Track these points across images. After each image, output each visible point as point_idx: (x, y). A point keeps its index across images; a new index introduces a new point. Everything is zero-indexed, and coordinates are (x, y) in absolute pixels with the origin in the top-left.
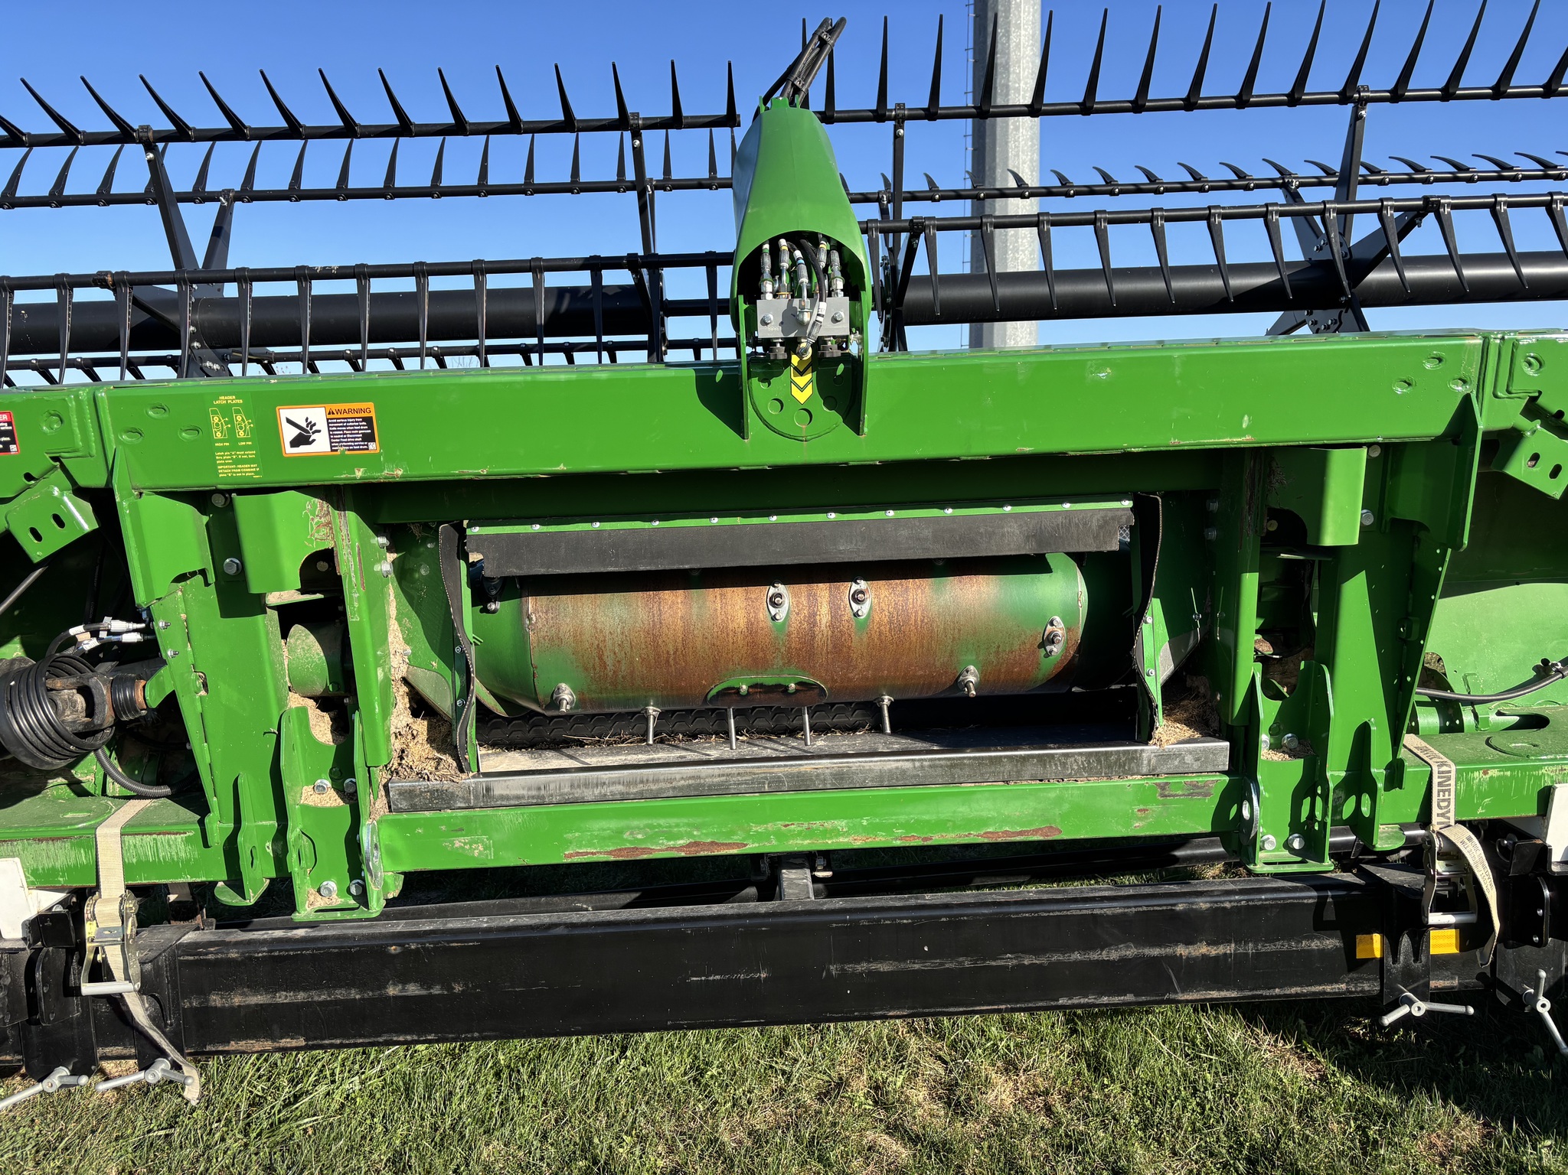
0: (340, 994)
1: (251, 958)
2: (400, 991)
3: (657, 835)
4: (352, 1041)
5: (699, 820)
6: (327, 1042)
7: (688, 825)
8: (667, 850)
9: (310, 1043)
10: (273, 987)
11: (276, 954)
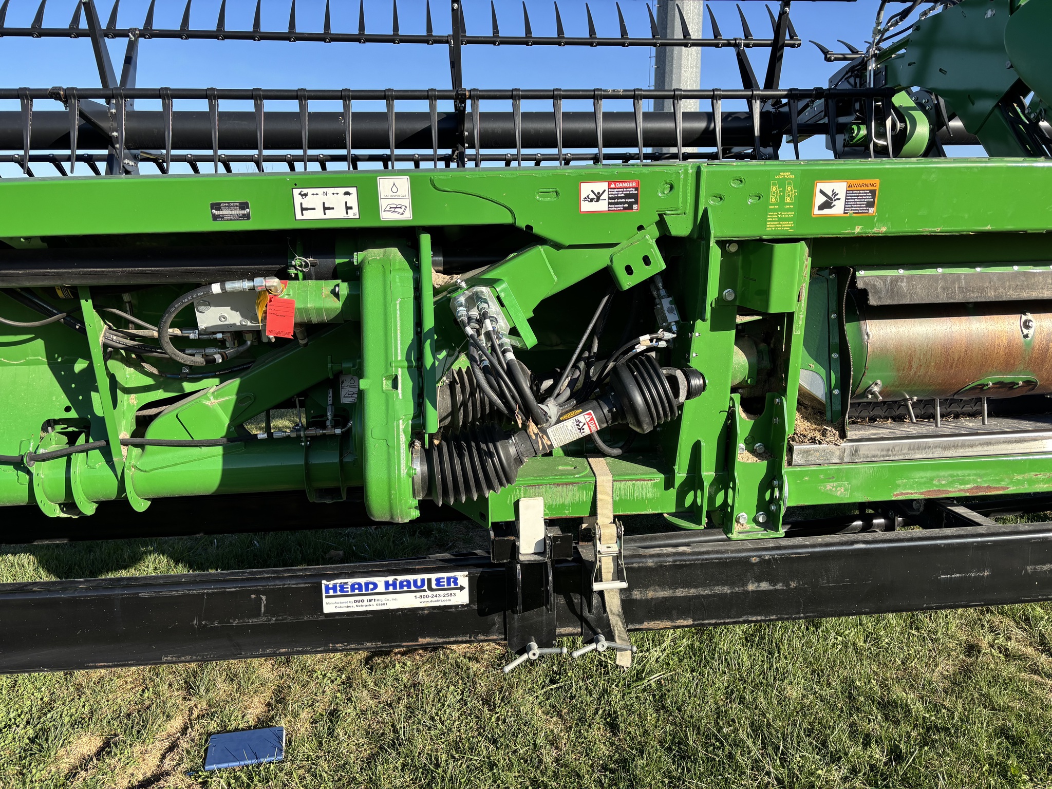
0: (718, 590)
1: (661, 566)
2: (756, 588)
3: (954, 482)
4: (722, 621)
5: (983, 472)
6: (706, 622)
7: (975, 475)
8: (959, 491)
9: (696, 623)
10: (674, 585)
11: (678, 563)
